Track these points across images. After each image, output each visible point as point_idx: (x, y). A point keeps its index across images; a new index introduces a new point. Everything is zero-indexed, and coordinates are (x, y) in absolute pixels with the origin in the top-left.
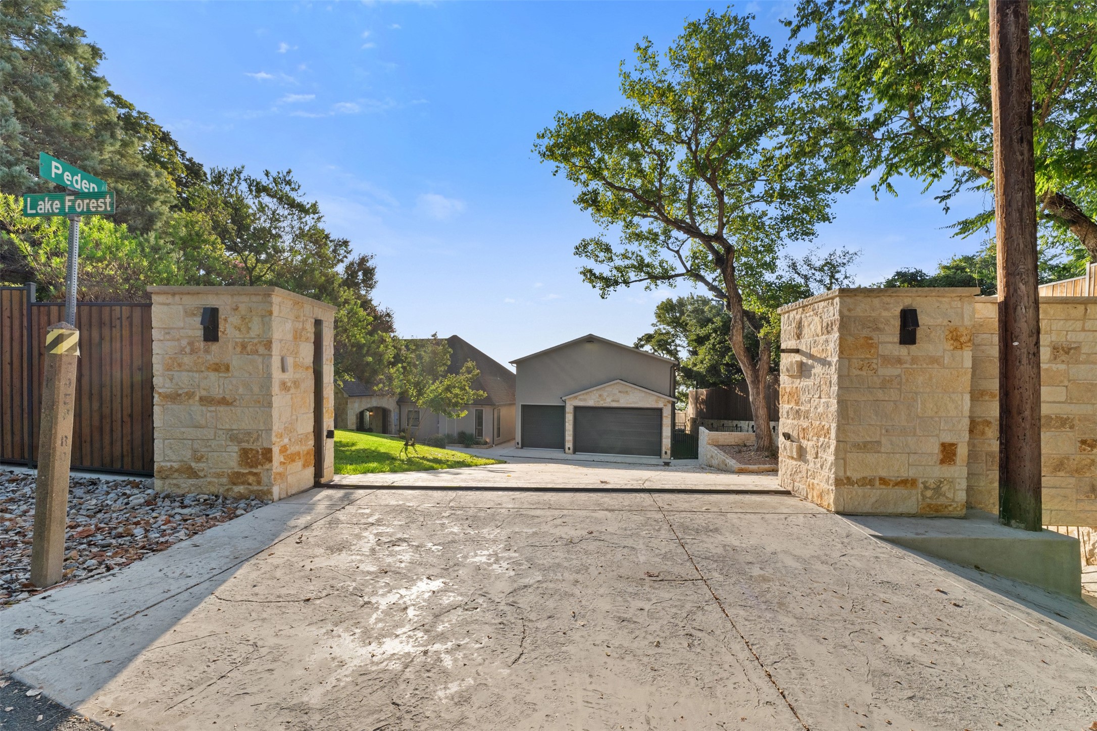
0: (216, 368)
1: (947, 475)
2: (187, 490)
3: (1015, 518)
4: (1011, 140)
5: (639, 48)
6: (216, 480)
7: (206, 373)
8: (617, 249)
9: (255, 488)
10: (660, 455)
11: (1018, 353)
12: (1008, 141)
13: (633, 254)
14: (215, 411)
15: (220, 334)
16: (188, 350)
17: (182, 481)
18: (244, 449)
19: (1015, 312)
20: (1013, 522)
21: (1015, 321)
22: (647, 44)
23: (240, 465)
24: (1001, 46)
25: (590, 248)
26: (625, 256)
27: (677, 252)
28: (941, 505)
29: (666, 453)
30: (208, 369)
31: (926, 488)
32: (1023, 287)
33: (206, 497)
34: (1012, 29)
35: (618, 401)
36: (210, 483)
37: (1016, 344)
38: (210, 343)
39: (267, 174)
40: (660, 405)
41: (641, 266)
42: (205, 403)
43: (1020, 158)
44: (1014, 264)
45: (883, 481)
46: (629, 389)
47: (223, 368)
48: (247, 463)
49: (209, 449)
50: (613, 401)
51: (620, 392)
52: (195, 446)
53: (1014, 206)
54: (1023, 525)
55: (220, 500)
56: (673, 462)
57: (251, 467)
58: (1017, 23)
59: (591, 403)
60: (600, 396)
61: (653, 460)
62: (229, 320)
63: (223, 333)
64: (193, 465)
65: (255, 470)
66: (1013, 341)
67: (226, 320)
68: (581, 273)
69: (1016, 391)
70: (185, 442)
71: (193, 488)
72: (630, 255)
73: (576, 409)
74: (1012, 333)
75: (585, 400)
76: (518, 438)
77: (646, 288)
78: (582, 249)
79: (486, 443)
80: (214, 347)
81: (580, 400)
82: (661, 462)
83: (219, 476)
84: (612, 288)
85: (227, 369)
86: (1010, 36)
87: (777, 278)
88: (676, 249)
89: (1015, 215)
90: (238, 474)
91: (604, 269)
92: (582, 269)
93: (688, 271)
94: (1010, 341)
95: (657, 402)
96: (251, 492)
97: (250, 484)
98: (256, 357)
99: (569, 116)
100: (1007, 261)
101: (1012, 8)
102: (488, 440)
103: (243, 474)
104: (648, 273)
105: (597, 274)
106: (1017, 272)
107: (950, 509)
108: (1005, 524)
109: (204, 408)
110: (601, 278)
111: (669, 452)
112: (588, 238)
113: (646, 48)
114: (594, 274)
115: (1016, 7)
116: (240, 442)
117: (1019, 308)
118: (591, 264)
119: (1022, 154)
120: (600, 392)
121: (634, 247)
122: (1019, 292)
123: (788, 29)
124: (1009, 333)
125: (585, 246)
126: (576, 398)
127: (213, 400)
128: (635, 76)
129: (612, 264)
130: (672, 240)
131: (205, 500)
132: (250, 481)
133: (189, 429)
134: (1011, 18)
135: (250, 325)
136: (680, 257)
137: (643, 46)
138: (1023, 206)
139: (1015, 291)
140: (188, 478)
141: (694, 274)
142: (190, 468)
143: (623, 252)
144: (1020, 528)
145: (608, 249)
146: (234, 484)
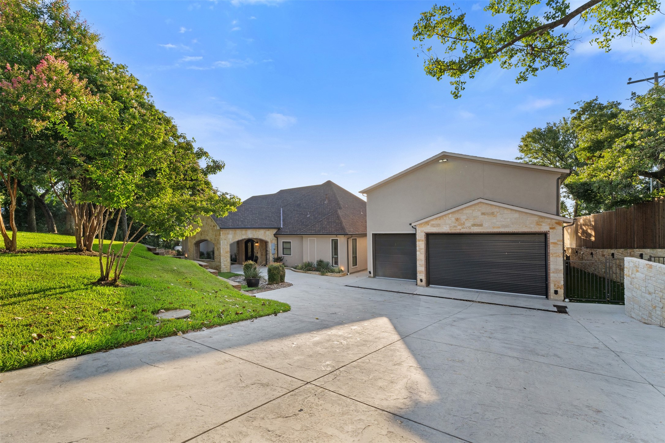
10: (546, 294)
29: (556, 292)
35: (481, 225)
40: (544, 228)
46: (495, 210)
50: (474, 225)
51: (483, 214)
56: (571, 306)
59: (445, 229)
60: (457, 220)
61: (536, 301)
73: (429, 236)
75: (438, 225)
76: (370, 267)
79: (340, 271)
81: (433, 226)
82: (549, 304)
95: (538, 224)
102: (343, 269)
111: (561, 292)
120: (457, 216)
126: (427, 223)
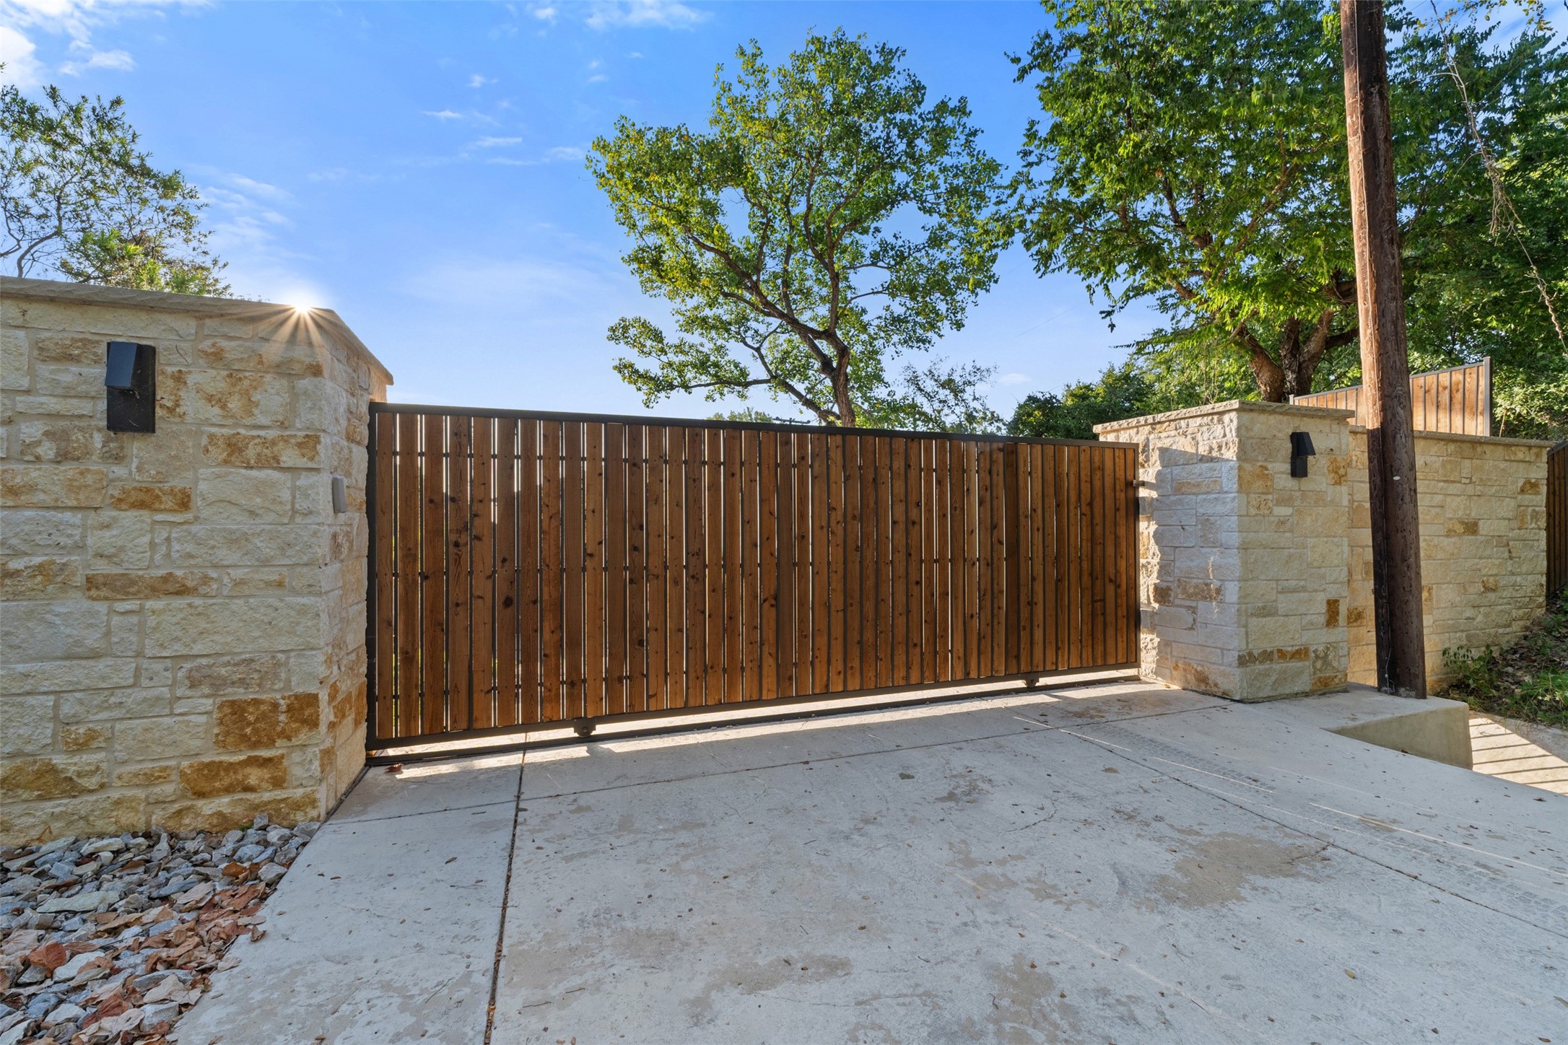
0: (145, 500)
1: (1332, 639)
2: (34, 833)
3: (1403, 686)
4: (1382, 239)
5: (743, 53)
6: (140, 793)
7: (107, 515)
8: (672, 336)
9: (267, 796)
11: (1400, 489)
12: (1378, 240)
13: (691, 347)
14: (140, 611)
15: (159, 412)
16: (47, 450)
17: (18, 809)
18: (233, 703)
19: (1394, 441)
20: (1402, 690)
21: (1395, 451)
22: (754, 51)
23: (221, 744)
24: (1366, 128)
25: (632, 332)
26: (680, 349)
27: (758, 350)
28: (1329, 678)
30: (118, 503)
31: (1317, 657)
32: (1401, 412)
33: (117, 843)
34: (1378, 111)
36: (118, 803)
37: (1396, 478)
38: (125, 437)
39: (53, 94)
41: (703, 365)
42: (104, 592)
43: (1392, 262)
44: (1390, 385)
45: (1282, 654)
47: (168, 502)
48: (244, 738)
49: (117, 713)
52: (67, 709)
53: (1389, 318)
54: (1413, 693)
55: (164, 845)
57: (256, 745)
58: (1382, 105)
62: (191, 380)
63: (171, 410)
64: (59, 760)
65: (265, 753)
66: (1393, 476)
67: (179, 378)
68: (615, 368)
69: (1399, 535)
70: (31, 700)
71: (56, 826)
72: (687, 349)
74: (1392, 466)
77: (708, 397)
78: (619, 332)
80: (137, 447)
83: (151, 779)
84: (663, 394)
85: (184, 502)
86: (1376, 119)
87: (889, 395)
88: (756, 346)
89: (1390, 327)
90: (213, 769)
91: (652, 365)
92: (617, 363)
93: (773, 377)
94: (1389, 475)
96: (256, 807)
97: (249, 789)
98: (274, 475)
99: (637, 128)
100: (1382, 380)
101: (1377, 87)
103: (231, 767)
104: (716, 375)
105: (642, 371)
106: (1394, 394)
107: (1336, 680)
108: (1392, 694)
109: (102, 607)
110: (646, 377)
112: (630, 316)
113: (754, 55)
114: (637, 371)
115: (1381, 87)
116: (217, 684)
117: (1398, 436)
118: (631, 355)
119: (1393, 258)
121: (695, 338)
122: (1398, 418)
123: (1015, 68)
124: (1388, 465)
125: (625, 329)
127: (133, 583)
128: (738, 91)
129: (664, 358)
130: (750, 333)
131: (117, 853)
132: (252, 781)
133: (47, 666)
134: (1376, 99)
135: (256, 397)
136: (762, 357)
137: (750, 50)
138: (1397, 318)
139: (1394, 415)
140: (41, 798)
141: (779, 381)
142: (53, 770)
143: (677, 342)
144: (1411, 697)
145: (658, 336)
146: (201, 795)
